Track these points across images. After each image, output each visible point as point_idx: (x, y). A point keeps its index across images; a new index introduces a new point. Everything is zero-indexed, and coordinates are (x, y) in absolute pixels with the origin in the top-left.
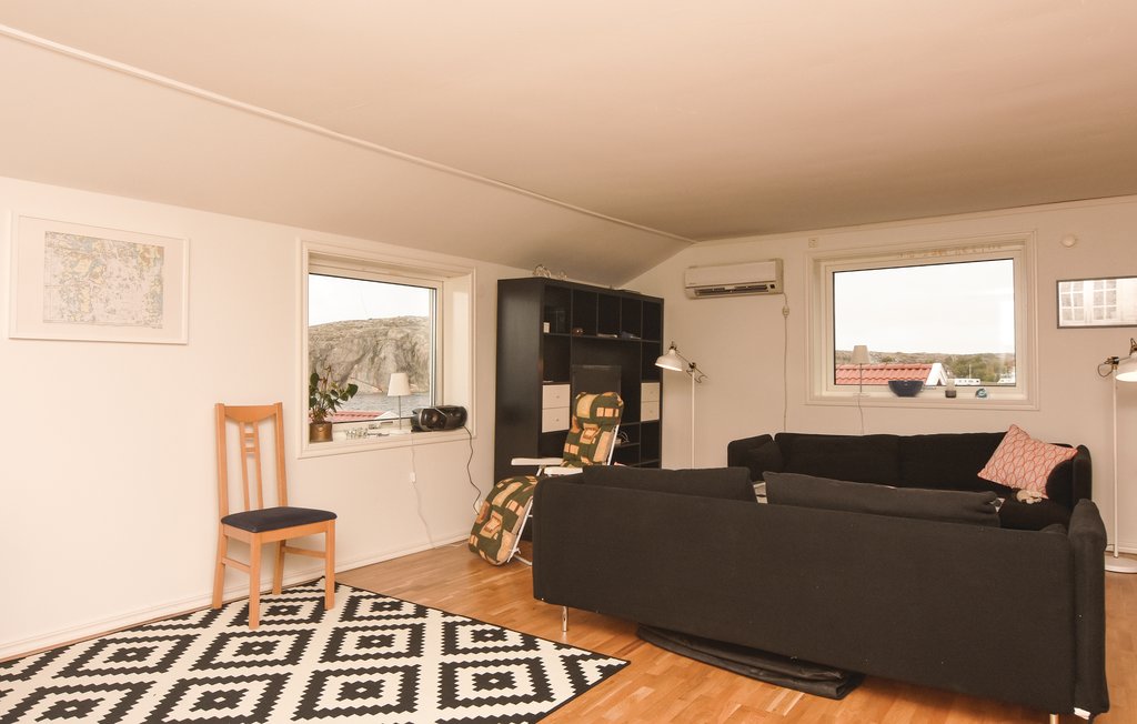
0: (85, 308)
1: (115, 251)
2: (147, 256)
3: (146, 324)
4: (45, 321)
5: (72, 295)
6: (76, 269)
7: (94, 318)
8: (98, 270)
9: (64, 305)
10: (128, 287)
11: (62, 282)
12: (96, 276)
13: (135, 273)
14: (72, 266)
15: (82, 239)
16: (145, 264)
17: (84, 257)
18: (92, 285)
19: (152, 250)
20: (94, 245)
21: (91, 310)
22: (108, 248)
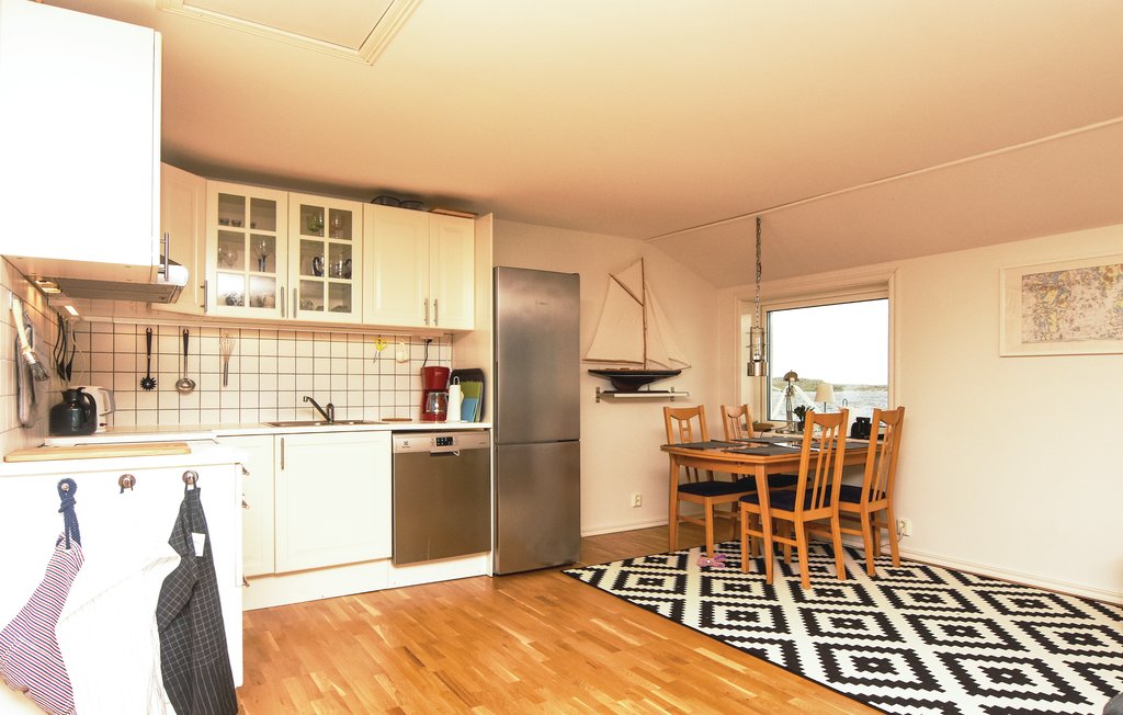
0: (1053, 329)
1: (1078, 278)
2: (1109, 275)
3: (1111, 337)
4: (1024, 342)
5: (1042, 320)
6: (1045, 300)
7: (1061, 336)
8: (1063, 296)
9: (1037, 328)
10: (1090, 306)
11: (1035, 311)
12: (1062, 302)
13: (1098, 293)
14: (1042, 298)
15: (1050, 274)
16: (1107, 283)
17: (1052, 288)
18: (1059, 310)
19: (1115, 269)
20: (1060, 277)
21: (1058, 330)
22: (1072, 276)
